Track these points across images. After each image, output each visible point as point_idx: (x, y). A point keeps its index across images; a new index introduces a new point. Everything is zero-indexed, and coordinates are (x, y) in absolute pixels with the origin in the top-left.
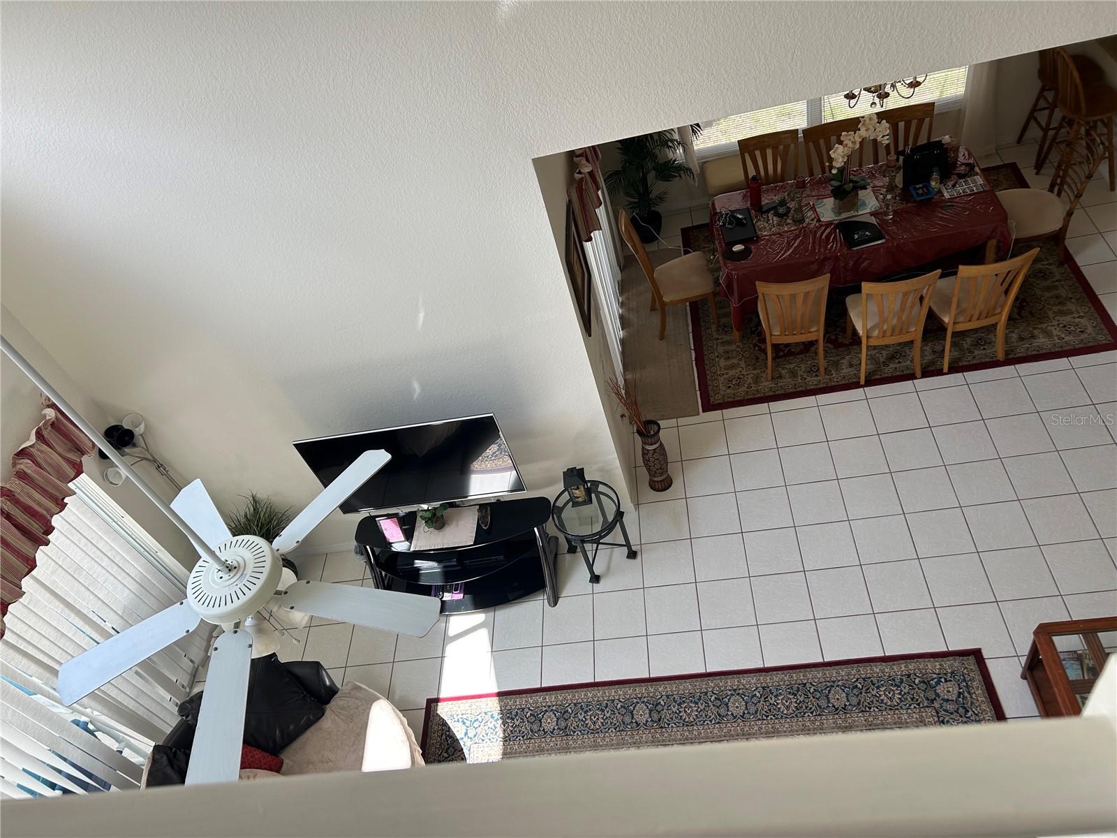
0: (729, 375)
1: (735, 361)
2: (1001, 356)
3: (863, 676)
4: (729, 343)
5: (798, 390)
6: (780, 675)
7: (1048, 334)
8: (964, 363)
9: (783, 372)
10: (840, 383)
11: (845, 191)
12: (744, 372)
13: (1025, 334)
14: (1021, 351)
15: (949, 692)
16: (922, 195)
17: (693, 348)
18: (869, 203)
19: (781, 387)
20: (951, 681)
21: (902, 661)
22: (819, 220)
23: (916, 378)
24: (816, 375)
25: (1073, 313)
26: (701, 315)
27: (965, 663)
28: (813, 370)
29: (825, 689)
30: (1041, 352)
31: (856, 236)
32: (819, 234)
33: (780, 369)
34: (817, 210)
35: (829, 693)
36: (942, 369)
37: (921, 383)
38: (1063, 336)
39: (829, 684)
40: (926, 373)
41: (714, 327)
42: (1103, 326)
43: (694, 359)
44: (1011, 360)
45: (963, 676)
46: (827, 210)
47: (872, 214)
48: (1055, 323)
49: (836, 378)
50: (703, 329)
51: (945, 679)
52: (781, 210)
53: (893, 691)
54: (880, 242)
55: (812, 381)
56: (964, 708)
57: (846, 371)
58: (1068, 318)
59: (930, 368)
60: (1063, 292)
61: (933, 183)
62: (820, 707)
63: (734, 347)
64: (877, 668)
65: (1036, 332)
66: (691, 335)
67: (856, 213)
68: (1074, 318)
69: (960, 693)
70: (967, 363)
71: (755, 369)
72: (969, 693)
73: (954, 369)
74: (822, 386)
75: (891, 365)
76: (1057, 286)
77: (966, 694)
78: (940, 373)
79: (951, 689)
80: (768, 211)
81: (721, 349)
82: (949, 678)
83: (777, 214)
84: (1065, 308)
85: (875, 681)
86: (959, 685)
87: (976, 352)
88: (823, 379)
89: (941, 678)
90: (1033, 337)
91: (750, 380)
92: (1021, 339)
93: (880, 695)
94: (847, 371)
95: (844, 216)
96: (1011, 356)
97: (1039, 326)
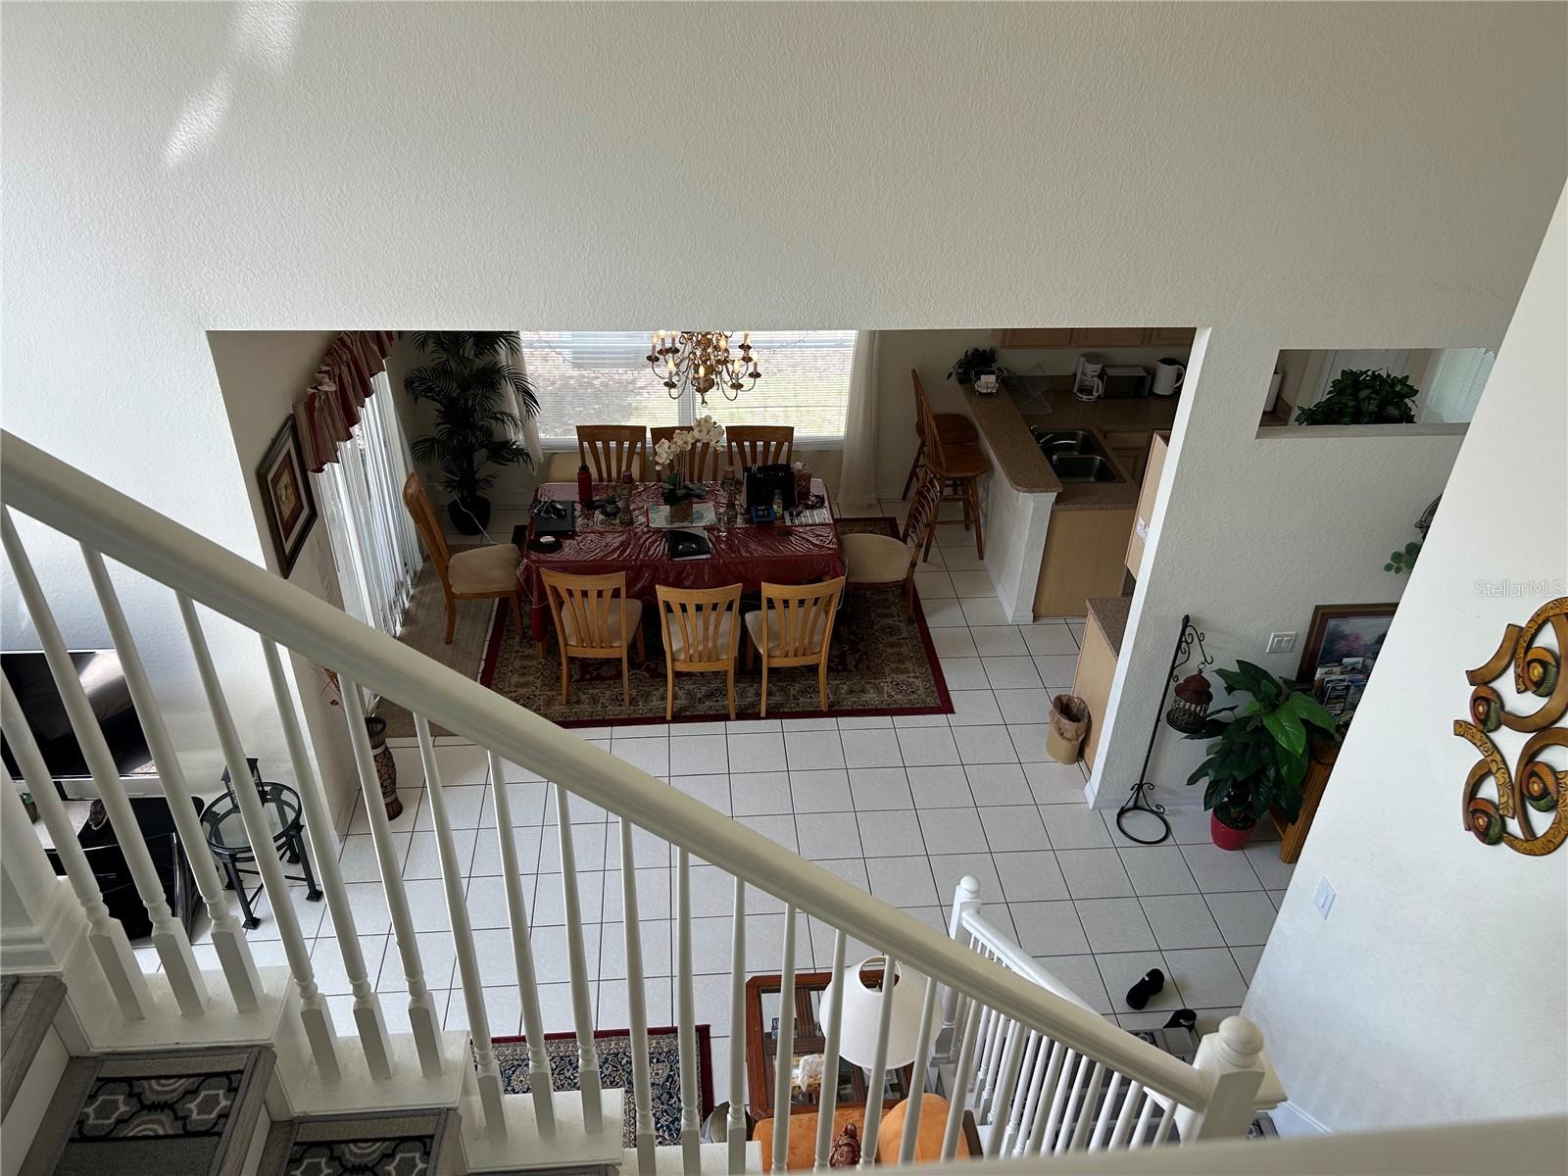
0: (518, 693)
1: (531, 678)
2: (824, 708)
4: (530, 657)
5: (594, 718)
7: (880, 691)
8: (786, 710)
9: (583, 697)
10: (645, 715)
11: (679, 498)
12: (537, 693)
13: (857, 688)
14: (847, 705)
15: (657, 1074)
16: (761, 517)
17: (484, 658)
18: (706, 514)
19: (576, 712)
20: (664, 1061)
22: (648, 526)
23: (730, 720)
24: (620, 705)
25: (909, 672)
26: (507, 623)
28: (617, 700)
30: (867, 707)
31: (681, 547)
33: (580, 693)
34: (650, 515)
35: (513, 1072)
36: (759, 713)
37: (734, 726)
38: (893, 694)
39: (516, 1063)
40: (742, 715)
41: (518, 638)
42: (934, 689)
43: (481, 671)
44: (834, 711)
46: (660, 517)
47: (705, 528)
48: (889, 680)
49: (642, 709)
50: (504, 638)
51: (658, 1059)
52: (609, 509)
54: (704, 557)
55: (613, 711)
56: (669, 1093)
58: (904, 677)
59: (748, 711)
60: (905, 650)
61: (775, 507)
63: (534, 663)
65: (867, 687)
66: (487, 643)
67: (690, 525)
68: (909, 677)
69: (669, 1076)
70: (788, 710)
71: (552, 690)
73: (773, 714)
74: (622, 717)
75: (707, 703)
76: (901, 643)
77: (675, 1076)
78: (757, 717)
79: (659, 1070)
80: (597, 508)
81: (517, 664)
82: (662, 1058)
83: (604, 513)
84: (903, 667)
86: (671, 1066)
87: (802, 700)
88: (626, 710)
89: (653, 1058)
90: (863, 691)
91: (541, 702)
92: (851, 691)
93: (575, 1077)
94: (654, 703)
95: (676, 525)
96: (835, 708)
97: (872, 681)
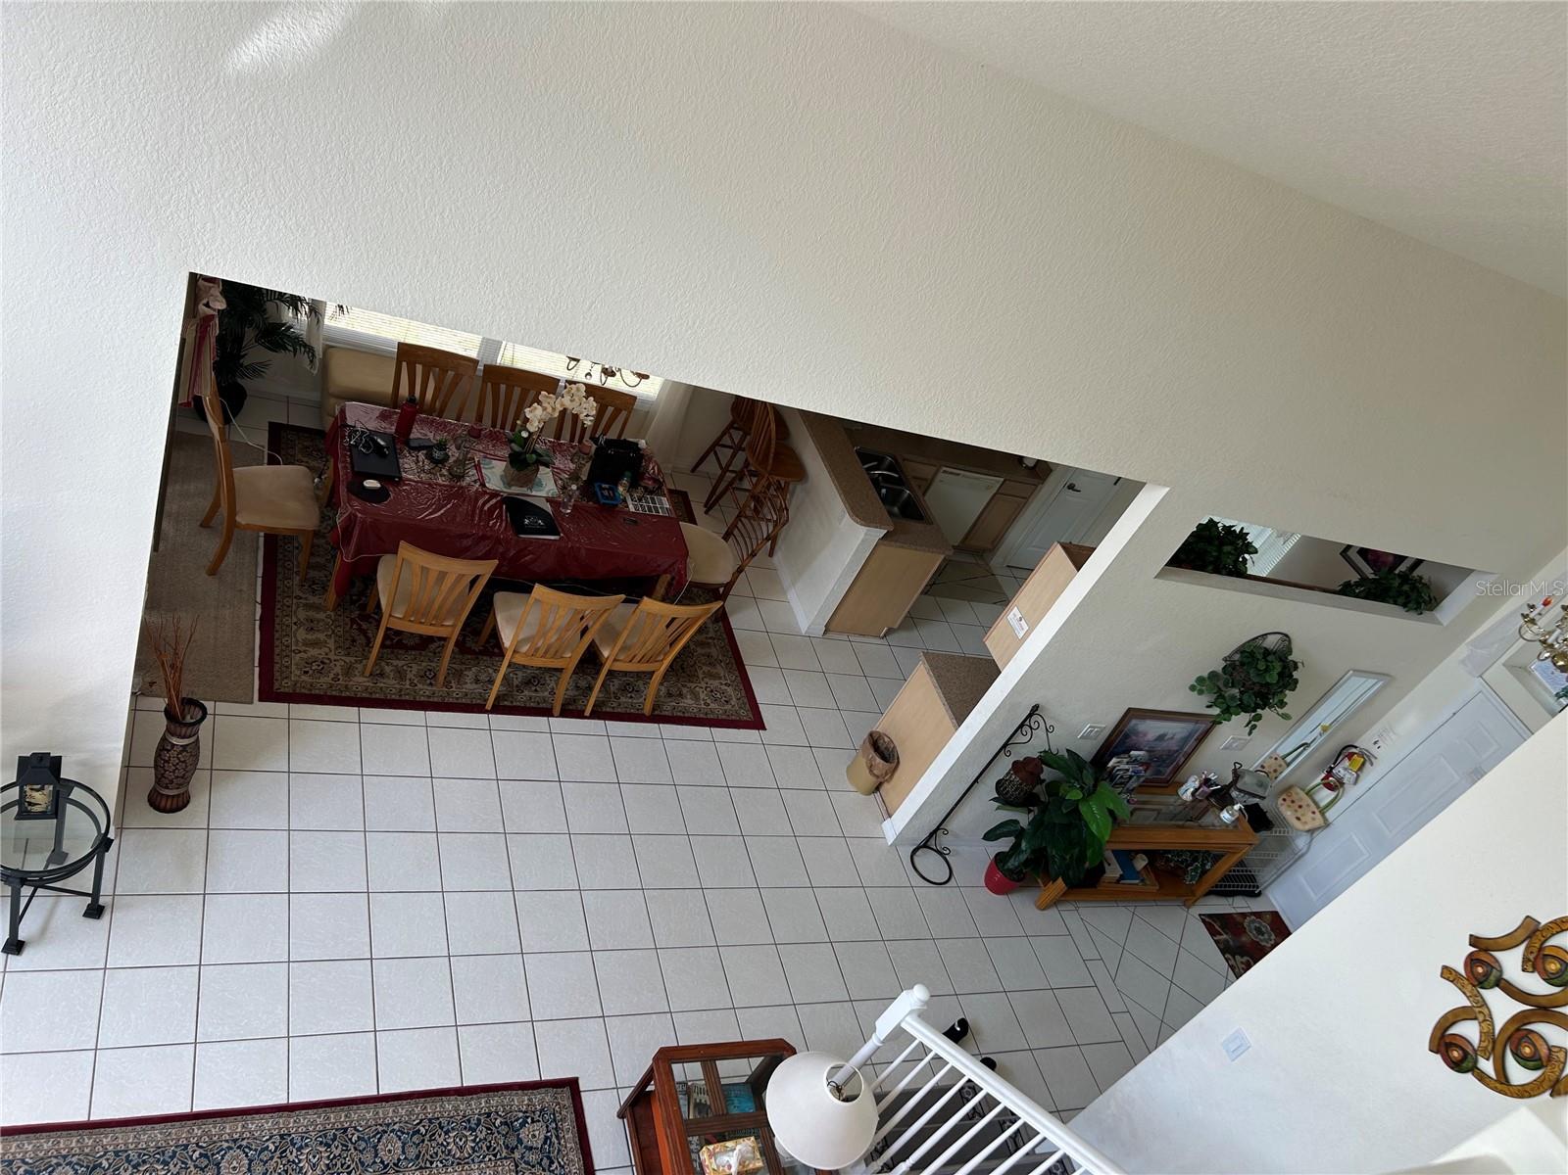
0: (309, 654)
1: (322, 636)
2: (647, 710)
3: (429, 1116)
4: (317, 608)
5: (403, 698)
6: (311, 1115)
7: (696, 697)
8: (608, 710)
9: (388, 669)
10: (460, 701)
11: (524, 463)
12: (332, 656)
13: (674, 690)
14: (667, 710)
15: (534, 1136)
16: (607, 498)
17: (259, 600)
18: (545, 487)
19: (381, 688)
20: (539, 1121)
21: (483, 1095)
22: (483, 485)
23: (553, 716)
24: (431, 684)
25: (720, 678)
26: (281, 556)
27: (559, 1096)
28: (428, 676)
29: (374, 1136)
30: (686, 715)
31: (527, 521)
32: (481, 502)
33: (383, 664)
34: (483, 471)
35: (379, 1141)
36: (584, 711)
37: (558, 723)
38: (709, 701)
39: (380, 1129)
40: (566, 713)
41: (297, 579)
42: (746, 700)
43: (258, 618)
44: (657, 718)
45: (554, 1114)
46: (495, 474)
47: (548, 500)
48: (704, 685)
49: (456, 693)
50: (280, 577)
51: (532, 1119)
52: (437, 454)
53: (466, 1137)
54: (552, 537)
55: (424, 691)
56: (549, 1158)
57: (470, 686)
58: (716, 683)
59: (571, 707)
60: (714, 652)
61: (621, 489)
62: (362, 1164)
63: (321, 616)
64: (448, 1105)
65: (685, 690)
66: (259, 581)
67: (529, 492)
68: (722, 684)
69: (546, 1138)
70: (611, 710)
71: (348, 655)
72: (557, 1137)
73: (596, 715)
74: (436, 700)
75: (526, 693)
76: (709, 643)
77: (554, 1139)
78: (580, 715)
79: (537, 1133)
80: (419, 449)
81: (302, 614)
82: (536, 1118)
83: (430, 457)
84: (715, 671)
85: (444, 1122)
86: (547, 1127)
87: (623, 699)
88: (439, 691)
89: (527, 1117)
90: (681, 695)
91: (338, 670)
92: (670, 695)
93: (448, 1144)
95: (515, 490)
96: (656, 713)
97: (689, 685)
